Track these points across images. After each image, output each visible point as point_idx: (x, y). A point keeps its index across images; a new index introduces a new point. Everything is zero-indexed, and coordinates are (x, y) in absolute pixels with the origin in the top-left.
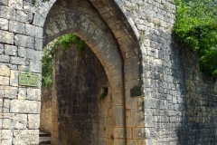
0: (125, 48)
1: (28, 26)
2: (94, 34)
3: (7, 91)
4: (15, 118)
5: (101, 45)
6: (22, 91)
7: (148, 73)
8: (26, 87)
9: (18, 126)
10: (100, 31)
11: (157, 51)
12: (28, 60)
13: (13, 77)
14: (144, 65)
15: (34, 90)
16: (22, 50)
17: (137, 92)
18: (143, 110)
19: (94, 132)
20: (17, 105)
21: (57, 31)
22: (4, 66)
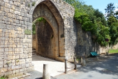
0: (59, 22)
1: (27, 14)
2: (49, 18)
3: (21, 36)
4: (24, 44)
5: (51, 21)
6: (26, 36)
7: (66, 30)
8: (27, 34)
9: (25, 47)
10: (51, 16)
11: (69, 23)
12: (28, 26)
13: (23, 31)
14: (65, 27)
15: (30, 35)
16: (26, 22)
17: (63, 36)
18: (64, 42)
19: (49, 48)
20: (24, 40)
21: (37, 16)
22: (20, 27)
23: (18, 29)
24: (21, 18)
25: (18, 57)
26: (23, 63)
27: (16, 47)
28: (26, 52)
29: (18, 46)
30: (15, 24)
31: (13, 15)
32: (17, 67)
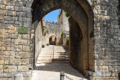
1: (24, 7)
2: (70, 8)
3: (13, 36)
4: (16, 47)
6: (20, 36)
7: (98, 24)
8: (22, 34)
9: (18, 50)
10: (74, 5)
11: (106, 11)
12: (23, 22)
13: (16, 29)
14: (95, 20)
15: (26, 35)
16: (20, 18)
17: (92, 35)
18: (94, 45)
20: (17, 41)
22: (11, 25)
23: (9, 28)
24: (14, 13)
25: (7, 62)
26: (13, 70)
27: (5, 49)
28: (19, 57)
29: (9, 49)
30: (6, 22)
31: (4, 11)
32: (5, 75)
